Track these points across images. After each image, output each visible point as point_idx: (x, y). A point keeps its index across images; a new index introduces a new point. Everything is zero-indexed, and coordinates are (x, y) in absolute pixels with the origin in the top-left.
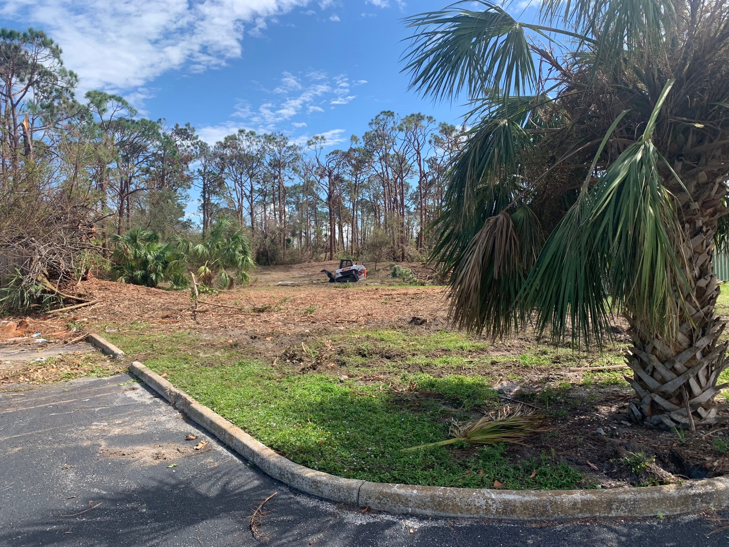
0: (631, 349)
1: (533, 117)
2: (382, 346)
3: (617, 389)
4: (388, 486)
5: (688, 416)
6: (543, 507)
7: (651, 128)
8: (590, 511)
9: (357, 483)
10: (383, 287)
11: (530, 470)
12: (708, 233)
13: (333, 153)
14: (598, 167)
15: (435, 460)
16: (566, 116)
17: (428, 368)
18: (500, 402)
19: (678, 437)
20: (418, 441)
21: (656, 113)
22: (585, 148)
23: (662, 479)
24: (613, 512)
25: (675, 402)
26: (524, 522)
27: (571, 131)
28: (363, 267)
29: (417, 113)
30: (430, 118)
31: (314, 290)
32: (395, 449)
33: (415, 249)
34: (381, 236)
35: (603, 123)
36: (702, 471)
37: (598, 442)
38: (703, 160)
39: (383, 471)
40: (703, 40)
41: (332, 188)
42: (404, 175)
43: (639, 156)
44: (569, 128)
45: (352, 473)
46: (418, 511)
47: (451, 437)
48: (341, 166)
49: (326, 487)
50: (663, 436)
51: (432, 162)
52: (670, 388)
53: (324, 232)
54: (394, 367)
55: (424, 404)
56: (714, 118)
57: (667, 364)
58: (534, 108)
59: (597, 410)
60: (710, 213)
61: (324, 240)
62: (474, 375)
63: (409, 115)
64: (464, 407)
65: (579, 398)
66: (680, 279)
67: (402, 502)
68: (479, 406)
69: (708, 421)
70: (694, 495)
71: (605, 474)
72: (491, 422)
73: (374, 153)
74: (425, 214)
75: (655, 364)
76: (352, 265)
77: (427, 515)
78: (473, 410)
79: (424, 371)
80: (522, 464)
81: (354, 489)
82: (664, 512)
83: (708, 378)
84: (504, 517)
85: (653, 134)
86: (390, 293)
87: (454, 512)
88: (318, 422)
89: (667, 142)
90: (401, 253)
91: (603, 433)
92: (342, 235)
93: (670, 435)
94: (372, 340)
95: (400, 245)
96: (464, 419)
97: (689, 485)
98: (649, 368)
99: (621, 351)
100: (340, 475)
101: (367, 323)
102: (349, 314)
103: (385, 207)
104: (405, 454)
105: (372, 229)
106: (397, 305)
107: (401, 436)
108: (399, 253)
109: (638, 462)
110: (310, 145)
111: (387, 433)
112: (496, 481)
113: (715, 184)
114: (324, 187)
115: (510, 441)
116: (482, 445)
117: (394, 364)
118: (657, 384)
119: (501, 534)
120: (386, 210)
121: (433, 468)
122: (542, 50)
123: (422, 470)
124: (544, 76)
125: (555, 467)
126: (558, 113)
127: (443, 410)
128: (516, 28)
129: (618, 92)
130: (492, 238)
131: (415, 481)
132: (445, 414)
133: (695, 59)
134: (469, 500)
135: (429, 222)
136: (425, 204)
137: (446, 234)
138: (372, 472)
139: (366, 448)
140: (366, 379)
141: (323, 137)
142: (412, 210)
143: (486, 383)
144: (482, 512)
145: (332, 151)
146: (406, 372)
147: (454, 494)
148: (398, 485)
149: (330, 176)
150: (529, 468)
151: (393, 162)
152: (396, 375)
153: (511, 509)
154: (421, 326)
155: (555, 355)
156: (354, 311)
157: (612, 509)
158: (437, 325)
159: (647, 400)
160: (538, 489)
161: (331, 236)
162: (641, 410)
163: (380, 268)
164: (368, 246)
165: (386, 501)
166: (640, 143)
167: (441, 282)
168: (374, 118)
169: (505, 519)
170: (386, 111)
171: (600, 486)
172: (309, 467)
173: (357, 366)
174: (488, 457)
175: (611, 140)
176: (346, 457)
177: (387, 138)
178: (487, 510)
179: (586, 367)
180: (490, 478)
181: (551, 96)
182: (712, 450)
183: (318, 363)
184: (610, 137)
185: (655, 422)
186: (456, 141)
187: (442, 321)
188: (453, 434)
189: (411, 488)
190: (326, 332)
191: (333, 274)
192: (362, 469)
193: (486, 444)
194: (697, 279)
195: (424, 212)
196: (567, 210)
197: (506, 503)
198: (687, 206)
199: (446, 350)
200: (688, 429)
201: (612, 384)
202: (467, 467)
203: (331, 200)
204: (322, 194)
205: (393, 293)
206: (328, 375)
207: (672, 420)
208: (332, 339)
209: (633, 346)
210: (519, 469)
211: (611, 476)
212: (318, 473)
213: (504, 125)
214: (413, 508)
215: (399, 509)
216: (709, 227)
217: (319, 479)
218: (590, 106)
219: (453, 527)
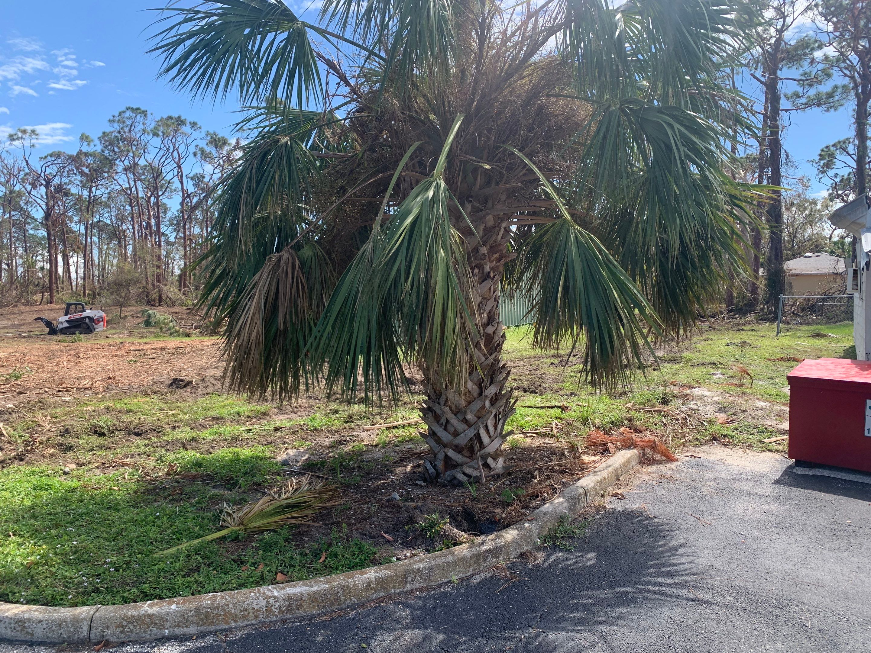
0: (425, 402)
1: (319, 137)
2: (129, 420)
3: (412, 446)
4: (134, 607)
5: (478, 468)
6: (334, 594)
7: (443, 164)
8: (385, 589)
9: (88, 611)
10: (131, 340)
11: (319, 554)
12: (495, 279)
13: (51, 155)
14: (391, 203)
15: (201, 561)
16: (356, 141)
17: (194, 444)
18: (284, 476)
19: (470, 492)
20: (179, 540)
21: (446, 148)
22: (377, 180)
23: (456, 540)
24: (408, 585)
25: (466, 455)
26: (312, 617)
27: (361, 158)
28: (102, 314)
29: (177, 116)
30: (194, 125)
31: (23, 346)
32: (146, 555)
33: (176, 290)
34: (129, 271)
35: (396, 154)
36: (492, 524)
37: (393, 508)
38: (490, 203)
39: (129, 588)
40: (490, 77)
41: (51, 203)
42: (160, 193)
43: (431, 193)
44: (360, 156)
45: (80, 598)
46: (177, 631)
47: (223, 527)
48: (65, 174)
49: (39, 625)
50: (457, 492)
51: (198, 179)
52: (462, 440)
53: (39, 265)
54: (146, 445)
55: (188, 489)
56: (499, 160)
57: (459, 416)
58: (320, 127)
59: (392, 472)
60: (497, 258)
61: (40, 275)
62: (253, 447)
63: (165, 117)
64: (240, 488)
65: (373, 460)
66: (470, 325)
67: (156, 624)
68: (259, 484)
69: (497, 471)
70: (486, 552)
71: (400, 544)
72: (273, 502)
73: (117, 162)
74: (190, 246)
75: (448, 416)
76: (84, 311)
77: (190, 634)
78: (250, 490)
79: (188, 447)
80: (310, 548)
81: (83, 620)
82: (457, 575)
83: (496, 427)
84: (289, 616)
85: (445, 171)
86: (141, 347)
87: (227, 622)
88: (27, 535)
89: (457, 181)
90: (157, 294)
91: (398, 497)
92: (69, 269)
93: (463, 490)
94: (114, 413)
95: (156, 284)
96: (239, 502)
97: (480, 541)
98: (443, 421)
99: (416, 404)
100: (61, 605)
101: (107, 389)
102: (79, 378)
103: (134, 233)
104: (160, 560)
105: (115, 262)
106: (151, 363)
107: (155, 536)
108: (155, 295)
109: (433, 525)
110: (14, 140)
111: (135, 535)
112: (279, 574)
113: (500, 229)
114: (39, 201)
115: (296, 522)
116: (262, 532)
117: (146, 442)
118: (450, 437)
119: (285, 637)
120: (135, 238)
121: (199, 571)
122: (329, 60)
123: (184, 576)
124: (331, 91)
125: (347, 545)
126: (348, 136)
127: (213, 495)
128: (298, 27)
129: (410, 121)
130: (275, 280)
131: (174, 592)
132: (216, 500)
133: (483, 97)
134: (246, 603)
135: (195, 255)
136: (190, 232)
137: (218, 272)
138: (112, 591)
139: (103, 560)
140: (103, 467)
141: (33, 131)
142: (172, 239)
143: (268, 455)
144: (261, 616)
145: (50, 152)
146: (163, 451)
147: (226, 599)
148: (149, 602)
149: (47, 186)
150: (318, 551)
151: (144, 174)
152: (149, 456)
153: (297, 605)
154: (185, 389)
155: (347, 414)
156: (87, 374)
157: (407, 582)
158: (206, 387)
159: (441, 456)
160: (328, 575)
161: (50, 271)
162: (435, 467)
163: (127, 314)
164: (109, 284)
165: (131, 628)
166: (431, 179)
167: (214, 333)
168: (117, 114)
169: (289, 619)
170: (135, 107)
171: (394, 559)
172: (11, 602)
173: (91, 450)
174: (268, 546)
175: (404, 174)
176: (71, 578)
177: (135, 143)
178: (269, 611)
179: (381, 424)
180: (272, 572)
181: (340, 115)
182: (500, 501)
183: (28, 451)
184: (403, 170)
185: (449, 479)
186: (228, 157)
187: (213, 382)
188: (225, 524)
189: (168, 604)
190: (42, 405)
191: (55, 323)
192: (97, 591)
193: (267, 530)
194: (485, 326)
195: (188, 242)
196: (358, 249)
197: (291, 599)
198: (476, 250)
199: (218, 418)
200: (479, 482)
201: (407, 441)
202: (243, 563)
203: (50, 220)
204: (35, 210)
205: (146, 347)
206: (43, 467)
207: (465, 474)
208: (51, 415)
209: (427, 398)
210: (306, 555)
211: (407, 545)
212: (25, 607)
213: (286, 143)
214: (171, 629)
215: (150, 635)
216: (496, 273)
217: (26, 616)
218: (381, 132)
219: (225, 642)
